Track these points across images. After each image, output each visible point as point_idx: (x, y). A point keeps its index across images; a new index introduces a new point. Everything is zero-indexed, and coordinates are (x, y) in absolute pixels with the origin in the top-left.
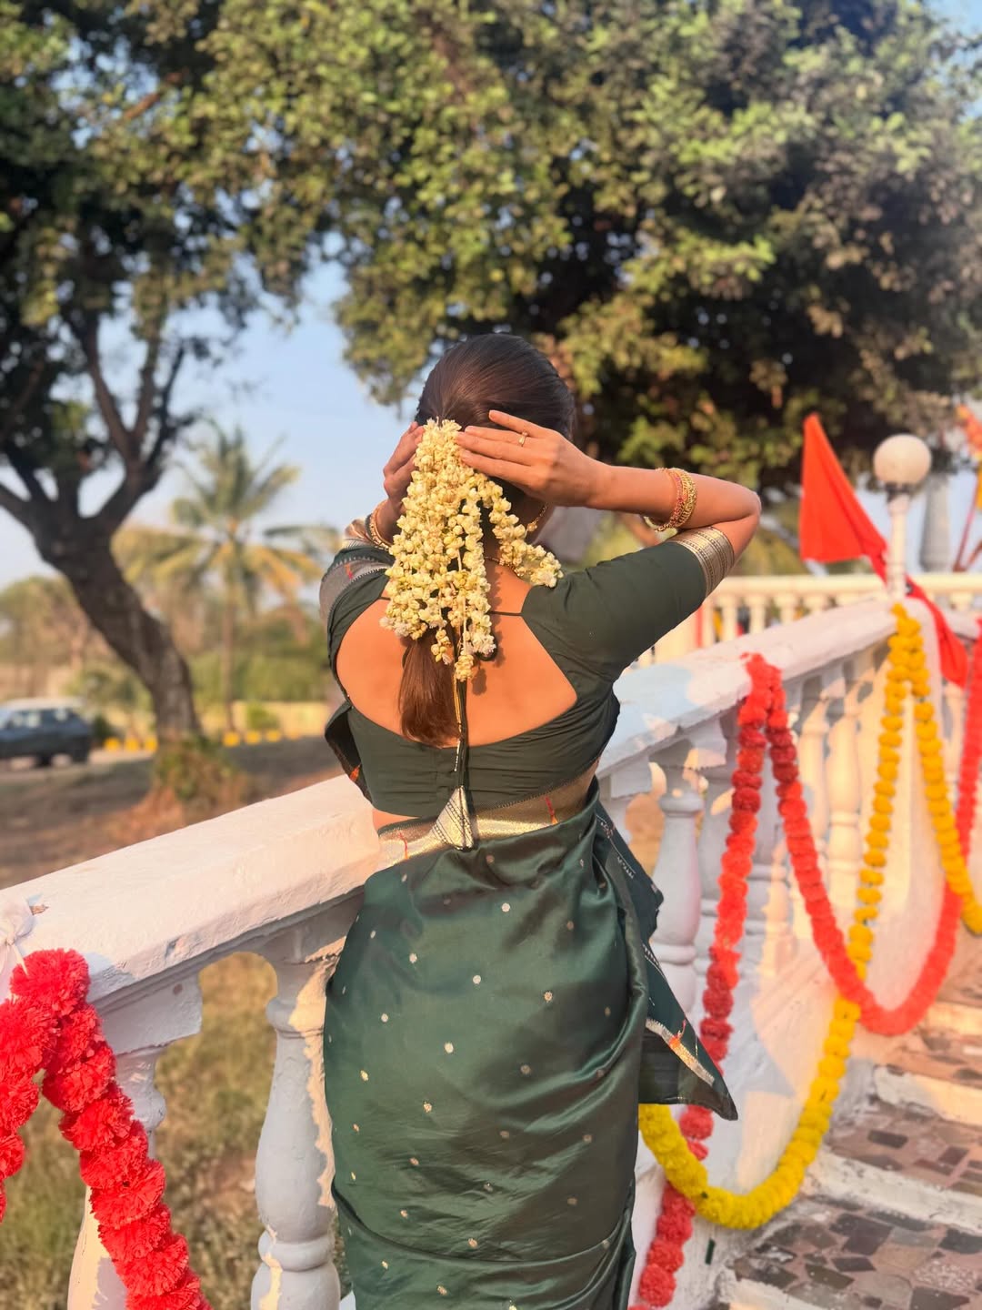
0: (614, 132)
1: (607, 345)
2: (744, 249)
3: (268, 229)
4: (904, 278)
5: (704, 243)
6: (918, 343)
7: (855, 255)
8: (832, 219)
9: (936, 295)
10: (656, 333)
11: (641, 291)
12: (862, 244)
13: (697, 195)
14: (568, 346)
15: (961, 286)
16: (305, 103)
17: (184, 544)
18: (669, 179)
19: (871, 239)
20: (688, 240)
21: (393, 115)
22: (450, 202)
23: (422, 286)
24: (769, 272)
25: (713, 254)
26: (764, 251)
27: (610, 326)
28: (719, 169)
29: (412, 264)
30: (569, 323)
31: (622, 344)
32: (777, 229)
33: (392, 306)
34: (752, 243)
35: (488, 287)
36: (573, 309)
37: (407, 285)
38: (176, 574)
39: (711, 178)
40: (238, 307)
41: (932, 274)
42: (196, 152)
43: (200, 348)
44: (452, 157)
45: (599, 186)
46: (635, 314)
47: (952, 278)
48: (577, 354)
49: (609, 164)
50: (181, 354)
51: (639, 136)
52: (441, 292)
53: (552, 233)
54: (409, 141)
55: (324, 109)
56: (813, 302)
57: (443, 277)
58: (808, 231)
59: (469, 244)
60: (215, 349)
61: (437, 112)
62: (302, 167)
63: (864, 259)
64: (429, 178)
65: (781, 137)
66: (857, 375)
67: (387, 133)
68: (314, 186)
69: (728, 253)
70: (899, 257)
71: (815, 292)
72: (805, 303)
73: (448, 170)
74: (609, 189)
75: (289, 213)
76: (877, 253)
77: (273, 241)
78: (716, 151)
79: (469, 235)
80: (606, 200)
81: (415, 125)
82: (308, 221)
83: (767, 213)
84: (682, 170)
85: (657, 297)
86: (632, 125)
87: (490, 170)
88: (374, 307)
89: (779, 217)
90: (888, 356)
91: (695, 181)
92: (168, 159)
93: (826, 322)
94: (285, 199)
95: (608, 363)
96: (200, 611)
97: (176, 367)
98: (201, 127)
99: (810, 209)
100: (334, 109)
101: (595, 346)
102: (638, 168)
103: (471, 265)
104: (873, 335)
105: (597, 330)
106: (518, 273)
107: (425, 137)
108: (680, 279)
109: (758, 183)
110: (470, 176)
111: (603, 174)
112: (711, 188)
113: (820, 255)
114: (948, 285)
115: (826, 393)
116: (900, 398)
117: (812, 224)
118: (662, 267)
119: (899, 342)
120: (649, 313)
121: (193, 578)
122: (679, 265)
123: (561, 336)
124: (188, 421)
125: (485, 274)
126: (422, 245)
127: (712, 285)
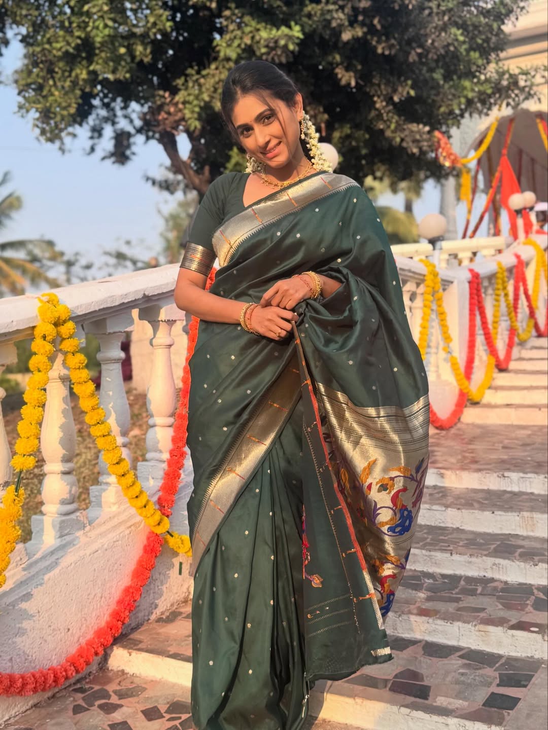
1: (206, 97)
2: (284, 30)
4: (391, 47)
5: (261, 26)
6: (406, 91)
7: (359, 32)
8: (342, 8)
9: (413, 57)
11: (228, 59)
12: (363, 24)
14: (179, 97)
15: (428, 51)
19: (367, 21)
20: (251, 23)
23: (71, 59)
24: (302, 44)
25: (266, 33)
26: (297, 32)
27: (209, 83)
29: (63, 44)
30: (180, 82)
31: (217, 95)
32: (309, 16)
33: (51, 72)
34: (290, 27)
35: (117, 59)
36: (182, 73)
37: (60, 59)
41: (409, 42)
46: (224, 74)
47: (421, 46)
48: (184, 103)
52: (84, 63)
56: (338, 65)
57: (86, 52)
58: (328, 17)
59: (101, 30)
63: (365, 34)
66: (373, 113)
69: (275, 33)
70: (386, 33)
71: (338, 58)
72: (332, 66)
76: (372, 30)
83: (302, 4)
89: (310, 7)
90: (389, 100)
93: (347, 78)
95: (207, 109)
101: (197, 97)
103: (103, 44)
104: (379, 85)
105: (199, 86)
106: (139, 49)
108: (249, 51)
113: (337, 33)
114: (419, 51)
115: (356, 126)
116: (399, 128)
117: (329, 11)
118: (236, 43)
119: (395, 91)
122: (248, 41)
123: (174, 91)
125: (114, 50)
126: (69, 30)
127: (268, 54)
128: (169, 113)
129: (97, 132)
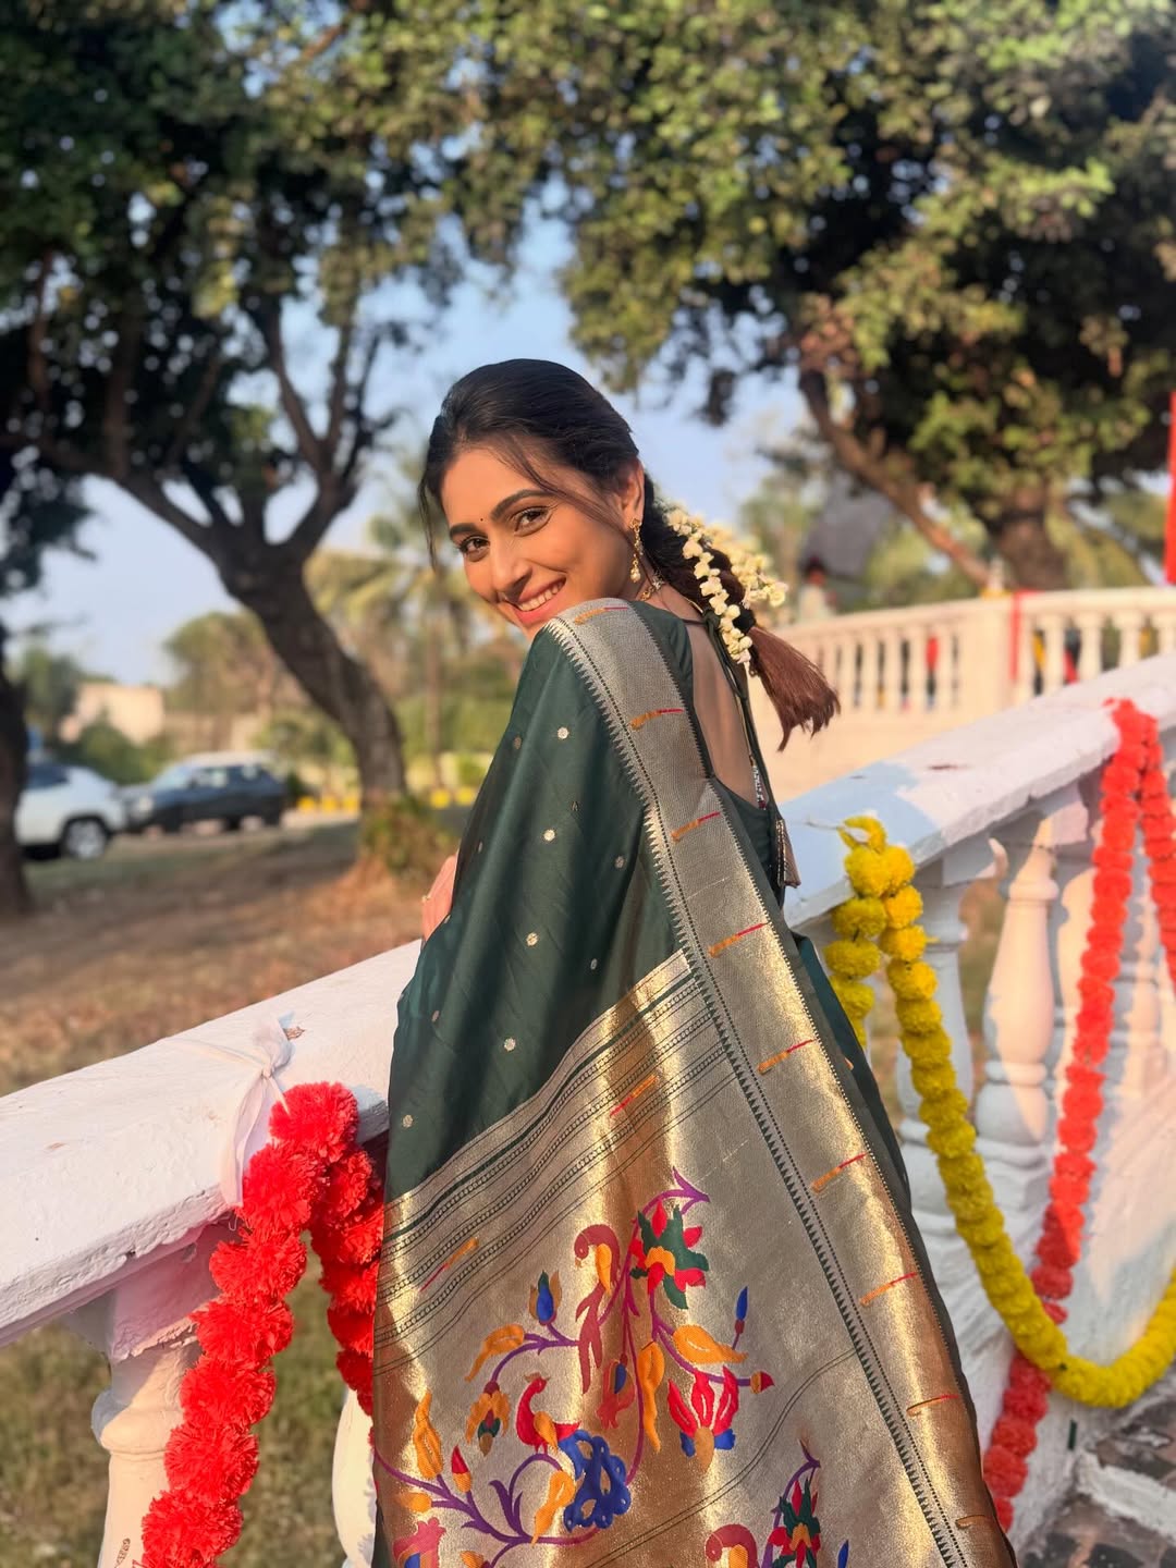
0: (903, 35)
1: (896, 305)
2: (1073, 176)
3: (479, 184)
5: (1021, 170)
10: (959, 286)
11: (940, 234)
13: (1013, 109)
14: (846, 308)
16: (520, 24)
17: (381, 569)
18: (976, 91)
20: (1000, 167)
21: (628, 32)
22: (700, 135)
23: (664, 244)
24: (1105, 204)
25: (1033, 185)
26: (1099, 178)
27: (901, 280)
28: (1042, 73)
29: (652, 218)
30: (849, 279)
31: (916, 303)
32: (1116, 148)
33: (626, 269)
34: (1083, 168)
35: (746, 241)
36: (852, 261)
37: (644, 244)
38: (373, 605)
39: (1030, 87)
40: (440, 281)
42: (391, 94)
43: (398, 334)
44: (702, 79)
45: (885, 106)
46: (931, 264)
48: (859, 318)
49: (895, 77)
50: (375, 343)
51: (937, 37)
52: (687, 250)
53: (826, 168)
54: (647, 64)
55: (543, 31)
56: (1163, 239)
57: (692, 231)
58: (1157, 148)
59: (722, 188)
60: (416, 334)
61: (682, 26)
62: (518, 104)
64: (672, 109)
65: (1123, 28)
67: (620, 54)
68: (531, 127)
69: (1052, 183)
71: (1165, 226)
72: (1152, 241)
73: (697, 96)
74: (896, 108)
75: (503, 162)
77: (485, 198)
78: (1036, 51)
79: (723, 177)
80: (892, 124)
81: (653, 43)
82: (526, 170)
83: (1102, 126)
84: (993, 78)
85: (960, 241)
86: (927, 24)
87: (748, 94)
88: (606, 270)
89: (1120, 132)
91: (1010, 92)
92: (358, 104)
94: (499, 145)
95: (898, 326)
96: (401, 648)
97: (371, 357)
98: (395, 63)
99: (1160, 119)
100: (556, 30)
101: (882, 306)
102: (934, 79)
103: (725, 215)
105: (884, 285)
106: (784, 221)
107: (667, 57)
108: (990, 218)
109: (1091, 89)
110: (723, 102)
111: (891, 90)
112: (1030, 99)
117: (1163, 138)
118: (966, 204)
120: (949, 261)
121: (391, 610)
122: (989, 200)
123: (837, 295)
124: (387, 423)
125: (742, 224)
126: (664, 192)
127: (1032, 224)
128: (823, 337)
129: (678, 370)
